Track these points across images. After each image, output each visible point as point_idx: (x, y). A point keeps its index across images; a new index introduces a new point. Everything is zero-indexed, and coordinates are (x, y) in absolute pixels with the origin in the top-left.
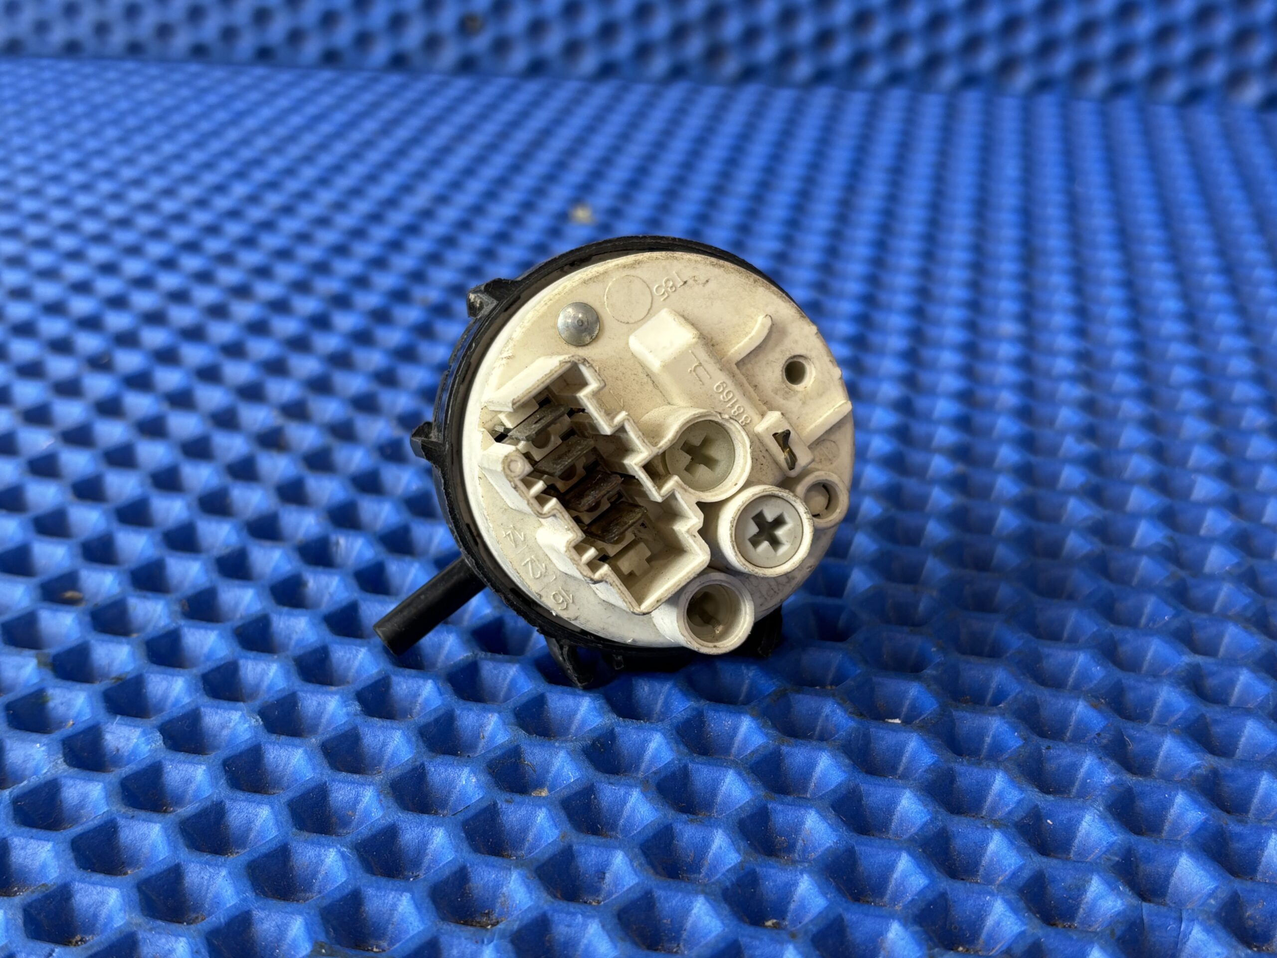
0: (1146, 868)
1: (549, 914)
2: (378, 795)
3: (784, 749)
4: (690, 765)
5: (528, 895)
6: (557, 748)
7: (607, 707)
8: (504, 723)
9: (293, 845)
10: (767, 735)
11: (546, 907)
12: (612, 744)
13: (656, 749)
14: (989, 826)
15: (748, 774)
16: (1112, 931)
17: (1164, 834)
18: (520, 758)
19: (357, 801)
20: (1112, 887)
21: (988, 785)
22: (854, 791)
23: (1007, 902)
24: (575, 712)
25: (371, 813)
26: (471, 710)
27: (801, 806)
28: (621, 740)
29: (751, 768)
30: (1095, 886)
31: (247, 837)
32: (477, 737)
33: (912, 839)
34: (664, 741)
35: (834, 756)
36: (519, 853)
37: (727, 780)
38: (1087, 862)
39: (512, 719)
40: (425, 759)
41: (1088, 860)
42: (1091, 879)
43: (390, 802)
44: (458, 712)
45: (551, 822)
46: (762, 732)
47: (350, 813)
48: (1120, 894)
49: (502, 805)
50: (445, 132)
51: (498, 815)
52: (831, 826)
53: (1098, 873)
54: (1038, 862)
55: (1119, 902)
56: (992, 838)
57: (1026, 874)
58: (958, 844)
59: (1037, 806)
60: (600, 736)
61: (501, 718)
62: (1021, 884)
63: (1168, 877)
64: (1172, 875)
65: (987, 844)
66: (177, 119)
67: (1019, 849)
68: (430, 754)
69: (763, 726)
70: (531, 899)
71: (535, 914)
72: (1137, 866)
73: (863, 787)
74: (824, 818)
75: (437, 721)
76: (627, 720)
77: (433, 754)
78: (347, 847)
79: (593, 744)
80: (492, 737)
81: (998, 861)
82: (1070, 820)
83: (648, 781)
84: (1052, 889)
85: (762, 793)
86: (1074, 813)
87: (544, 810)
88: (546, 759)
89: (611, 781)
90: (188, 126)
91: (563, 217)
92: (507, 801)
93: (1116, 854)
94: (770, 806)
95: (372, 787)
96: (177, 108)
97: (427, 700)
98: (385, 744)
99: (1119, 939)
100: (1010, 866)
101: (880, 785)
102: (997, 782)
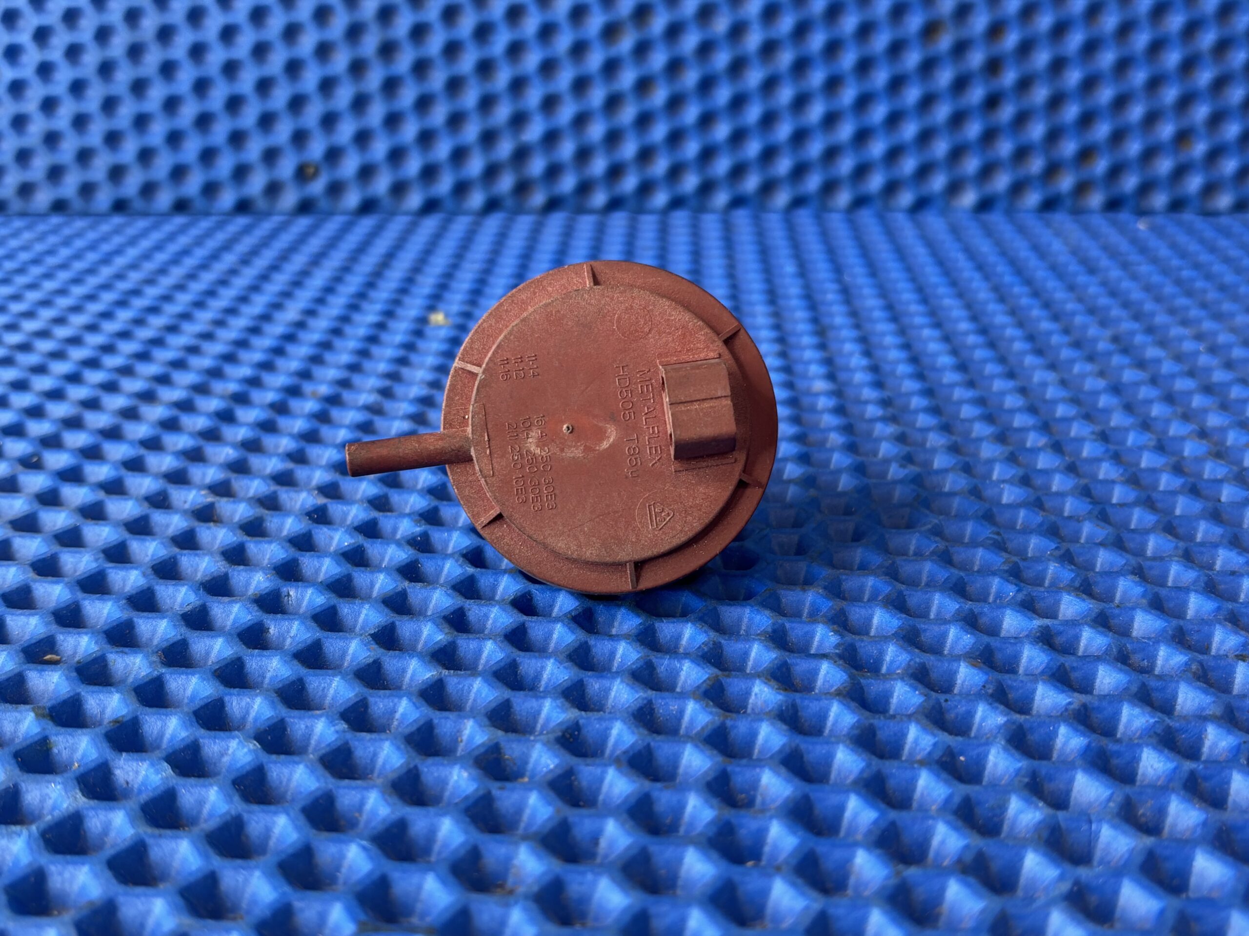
8: (480, 726)
50: (298, 261)
61: (476, 722)
66: (51, 261)
90: (64, 266)
91: (422, 321)
96: (51, 252)
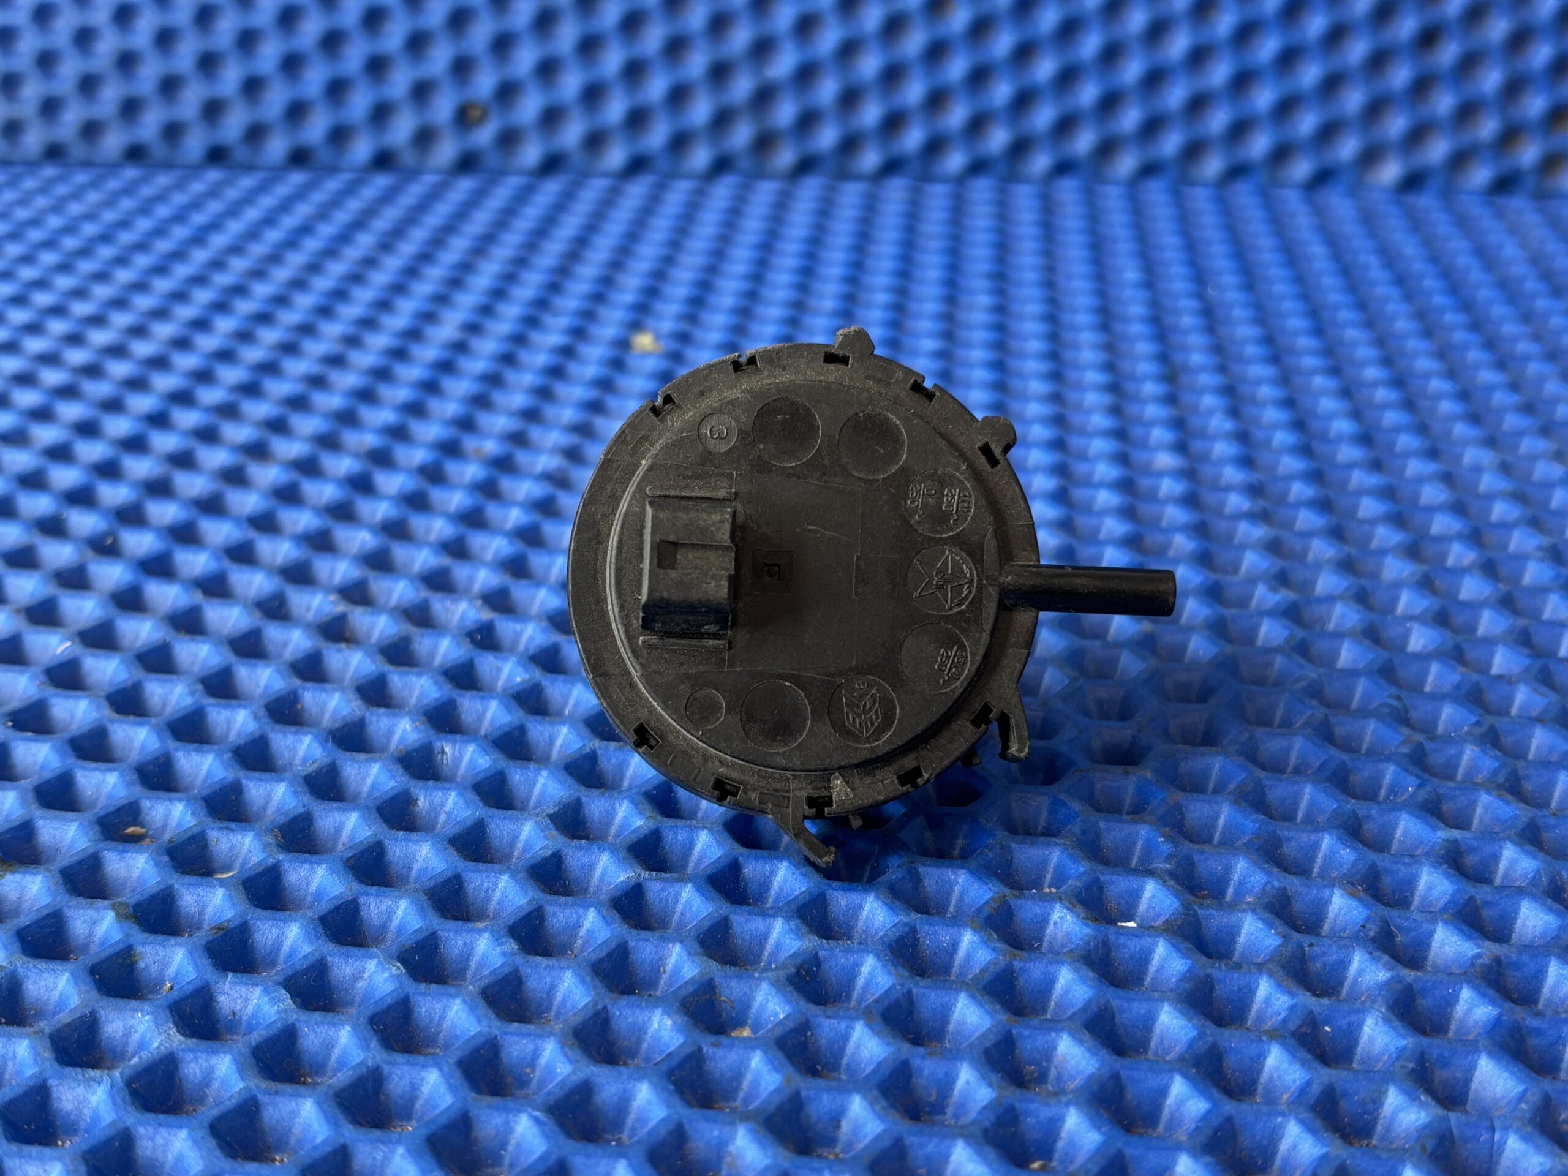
0: (1441, 1075)
1: (791, 1171)
2: (562, 1048)
3: (1017, 965)
4: (914, 990)
6: (758, 979)
7: (804, 928)
8: (690, 954)
9: (474, 1112)
10: (994, 949)
11: (786, 1164)
12: (817, 970)
13: (869, 973)
14: (1264, 1038)
15: (983, 996)
16: (1423, 1148)
17: (1450, 1034)
18: (715, 993)
19: (535, 1056)
20: (1413, 1098)
21: (1252, 992)
22: (1106, 1008)
23: (1302, 1122)
24: (766, 936)
25: (556, 1069)
26: (647, 940)
27: (1050, 1030)
28: (827, 966)
29: (985, 989)
30: (1393, 1098)
31: (413, 1106)
32: (657, 971)
33: (1182, 1059)
34: (879, 965)
35: (1076, 970)
37: (959, 1005)
38: (1378, 1072)
40: (607, 1001)
41: (1377, 1068)
42: (1387, 1090)
43: (577, 1054)
44: (632, 944)
45: (770, 1066)
46: (988, 947)
47: (528, 1070)
48: (1422, 1105)
49: (708, 1050)
51: (705, 1062)
52: (1089, 1050)
53: (1394, 1083)
54: (1326, 1075)
55: (1423, 1115)
56: (1269, 1051)
57: (1316, 1089)
58: (1230, 1062)
59: (1311, 1012)
60: (804, 962)
62: (1312, 1101)
63: (1467, 1082)
64: (1471, 1079)
65: (1265, 1058)
67: (1303, 1063)
68: (612, 995)
69: (988, 939)
72: (1432, 1072)
73: (1115, 1003)
74: (1080, 1041)
75: (610, 955)
76: (831, 942)
77: (615, 995)
78: (540, 1111)
79: (798, 972)
80: (677, 970)
81: (1279, 1077)
82: (1349, 1025)
83: (870, 1012)
84: (1344, 1105)
85: (1003, 1016)
86: (1353, 1018)
87: (758, 1052)
88: (745, 993)
89: (829, 1013)
91: (623, 344)
92: (713, 1045)
93: (1408, 1060)
94: (1014, 1032)
95: (552, 1038)
97: (590, 932)
98: (553, 987)
99: (1431, 1155)
100: (1294, 1081)
101: (1133, 999)
102: (1261, 987)
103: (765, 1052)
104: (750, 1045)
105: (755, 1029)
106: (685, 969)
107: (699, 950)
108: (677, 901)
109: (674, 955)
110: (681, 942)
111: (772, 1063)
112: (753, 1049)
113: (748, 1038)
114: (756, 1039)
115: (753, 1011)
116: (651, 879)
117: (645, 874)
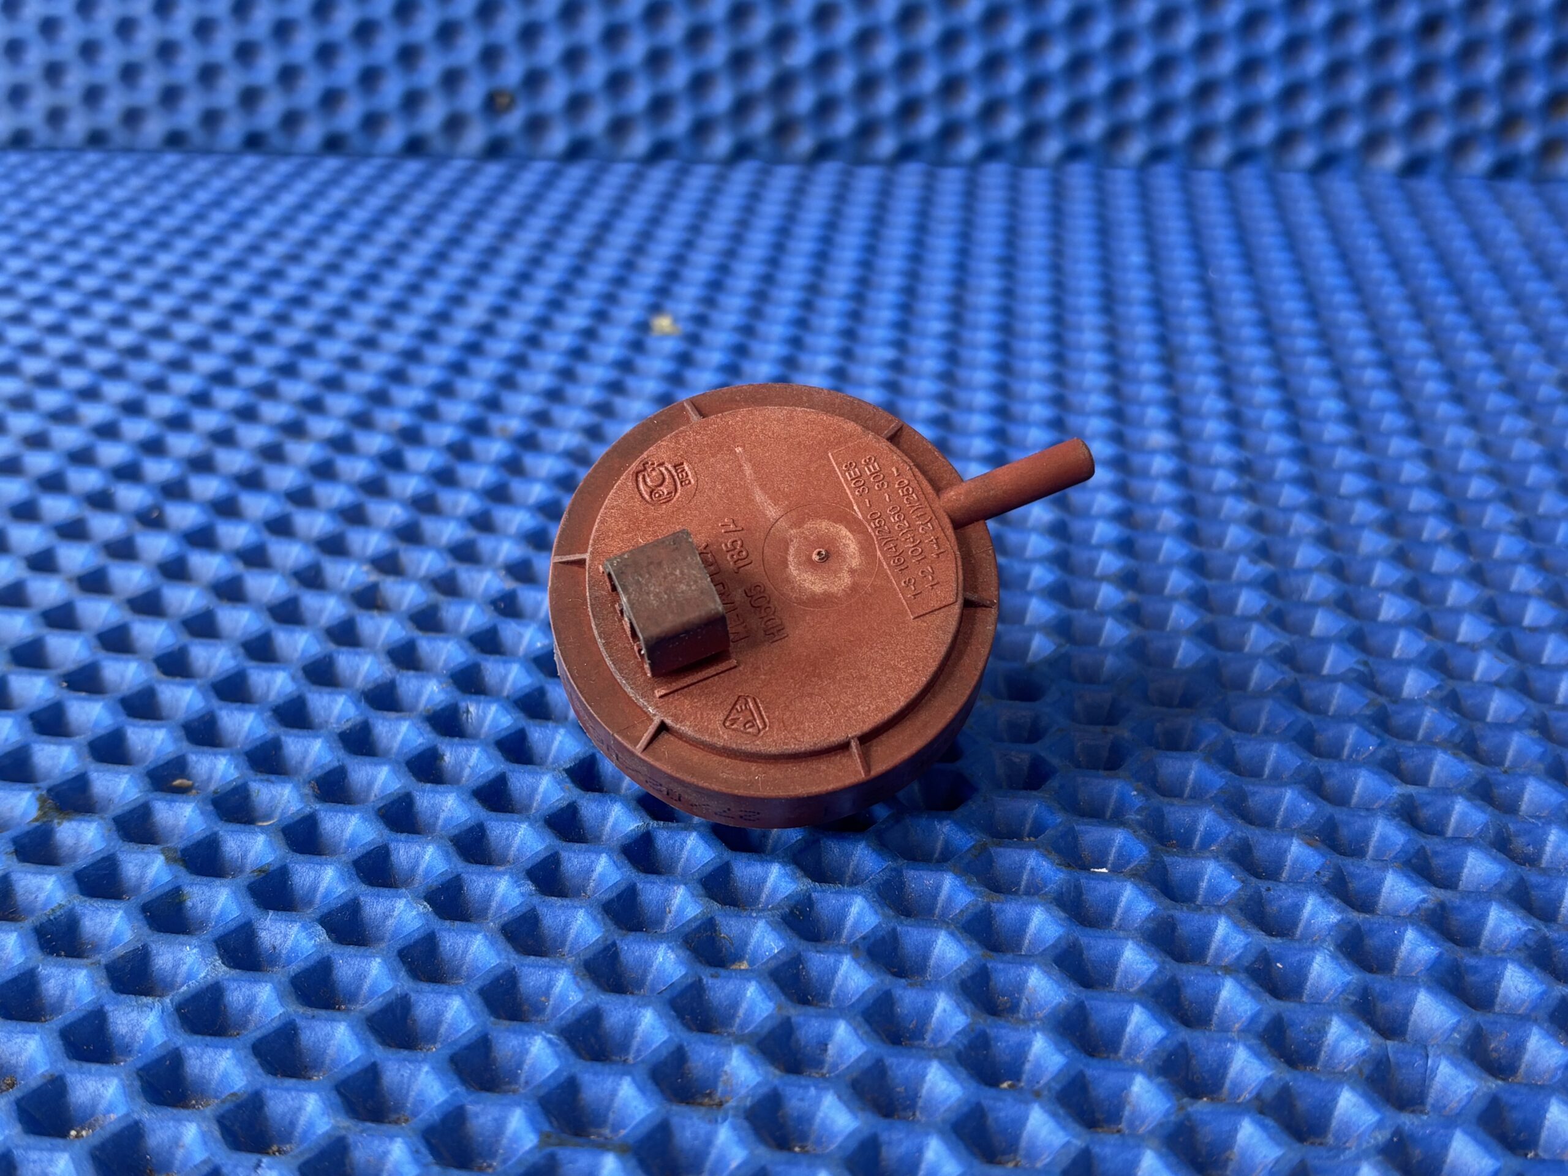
1: (780, 1089)
5: (754, 1071)
6: (754, 918)
7: (799, 873)
8: (693, 895)
9: (493, 1035)
11: (776, 1082)
18: (715, 930)
19: (550, 986)
22: (1074, 945)
24: (764, 880)
26: (654, 883)
28: (819, 906)
29: (964, 927)
31: (437, 1030)
32: (663, 911)
35: (1048, 910)
36: (730, 1030)
37: (940, 942)
39: (700, 890)
44: (640, 886)
45: (764, 995)
49: (707, 981)
51: (704, 991)
60: (798, 903)
61: (688, 889)
70: (758, 1074)
71: (764, 1090)
75: (619, 896)
78: (553, 1033)
79: (792, 912)
80: (681, 910)
85: (979, 952)
87: (754, 983)
88: (743, 931)
92: (712, 976)
94: (989, 966)
97: (602, 875)
102: (1219, 927)
103: (759, 983)
104: (746, 976)
105: (751, 963)
106: (688, 910)
107: (702, 892)
108: (683, 848)
109: (679, 896)
110: (685, 884)
111: (766, 993)
112: (749, 980)
113: (746, 970)
114: (751, 971)
115: (751, 947)
116: (659, 828)
117: (653, 824)
